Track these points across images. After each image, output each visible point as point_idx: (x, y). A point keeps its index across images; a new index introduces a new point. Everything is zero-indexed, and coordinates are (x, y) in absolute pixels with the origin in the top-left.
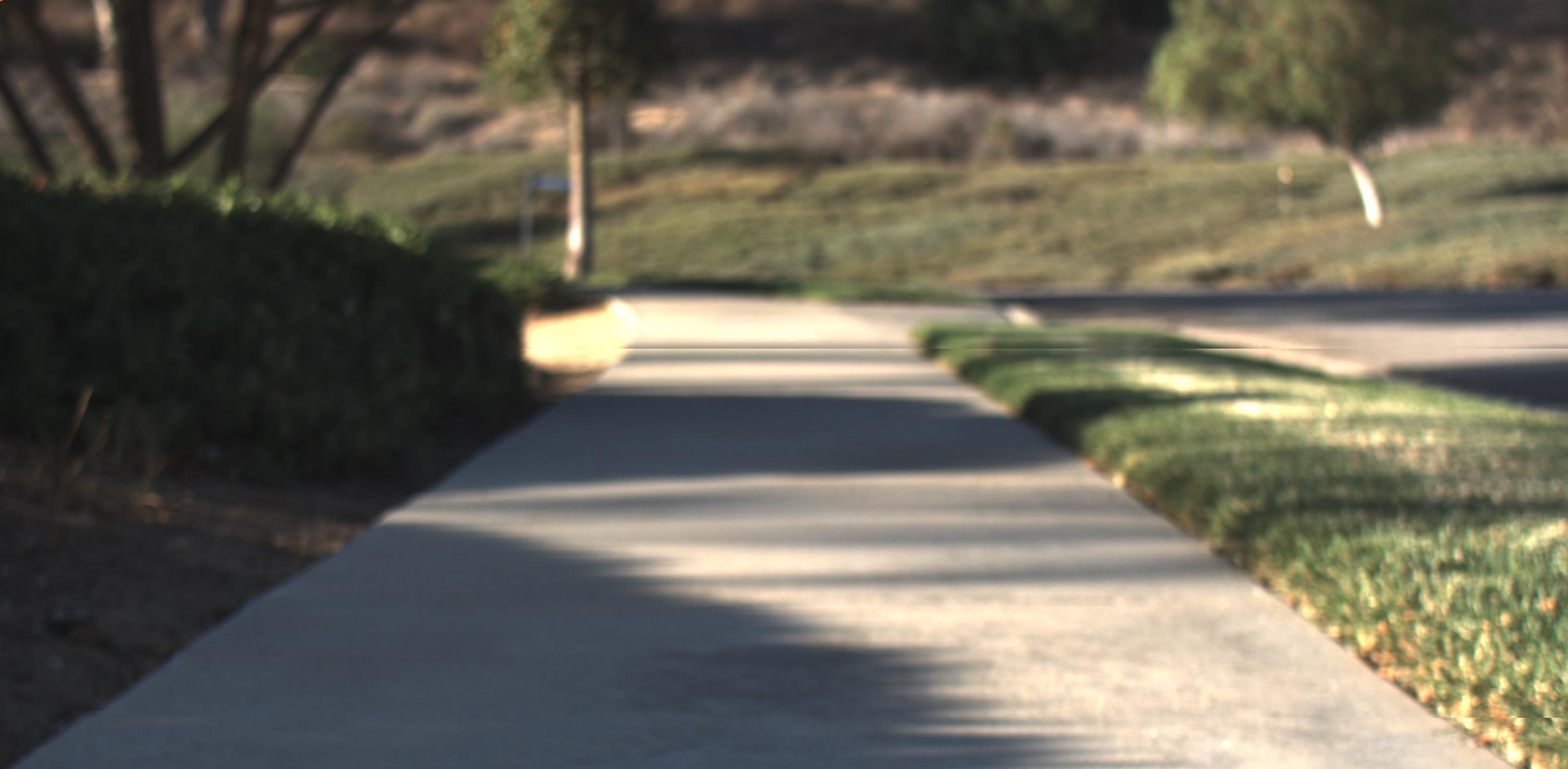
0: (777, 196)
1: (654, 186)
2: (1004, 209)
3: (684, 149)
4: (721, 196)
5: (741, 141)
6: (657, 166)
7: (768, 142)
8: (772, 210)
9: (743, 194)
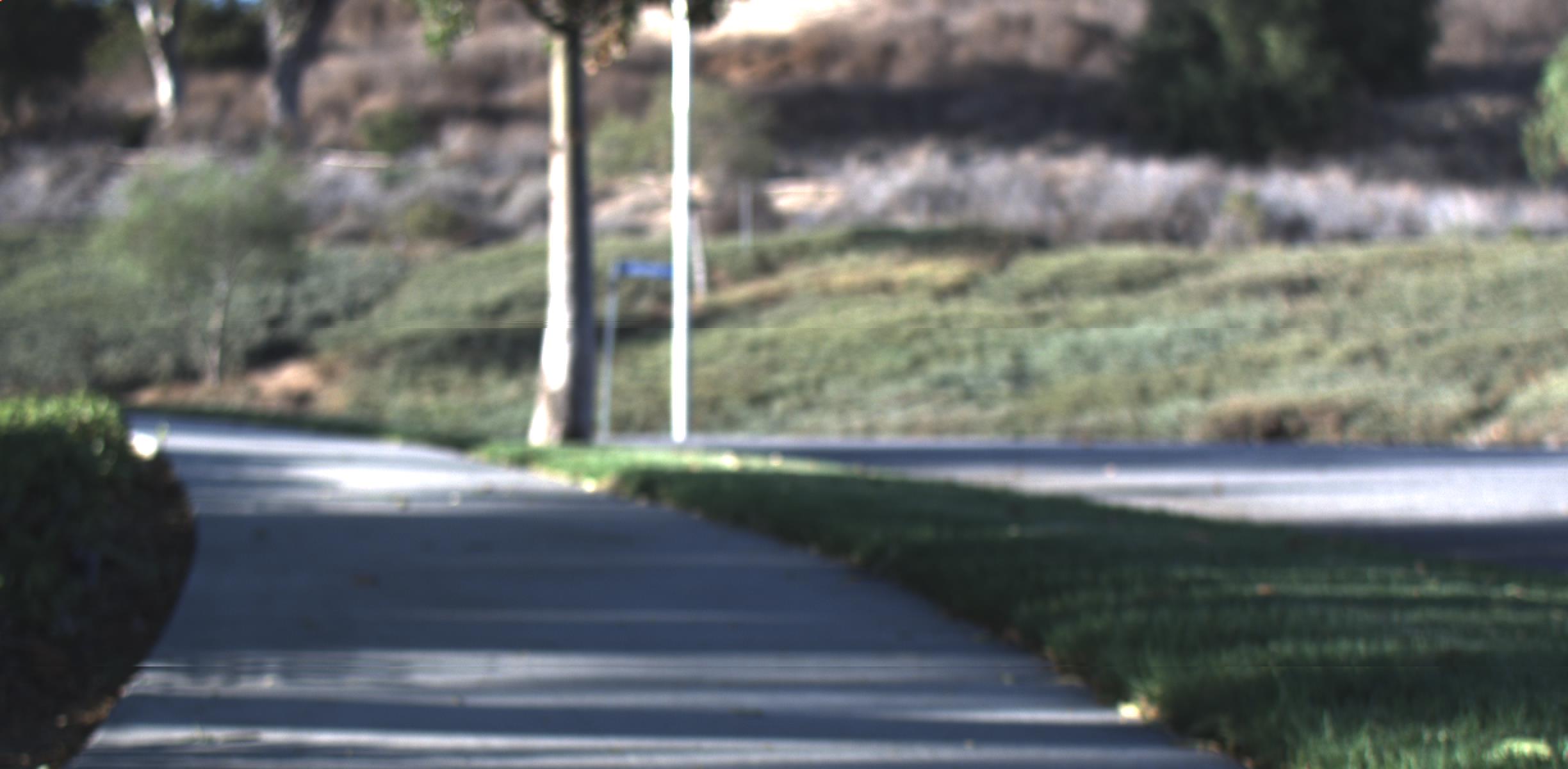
0: (960, 289)
1: (795, 276)
2: (1280, 307)
3: (836, 231)
4: (886, 287)
5: (909, 221)
6: (801, 252)
7: (945, 222)
8: (954, 307)
9: (913, 285)
